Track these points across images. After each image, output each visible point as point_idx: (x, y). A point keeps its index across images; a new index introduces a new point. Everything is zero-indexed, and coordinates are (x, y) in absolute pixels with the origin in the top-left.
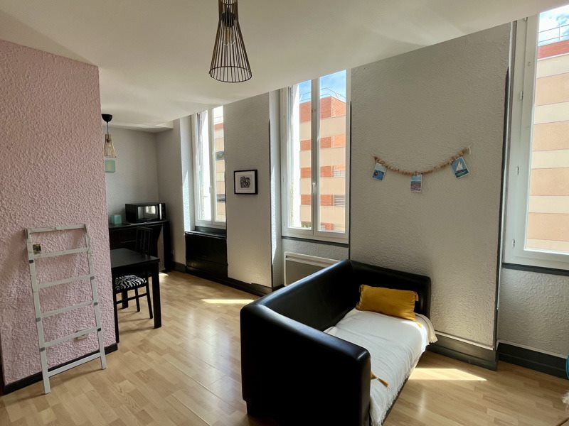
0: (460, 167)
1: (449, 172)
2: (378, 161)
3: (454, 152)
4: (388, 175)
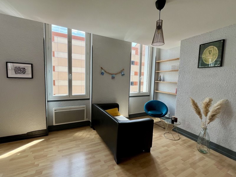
0: (123, 73)
1: (120, 75)
2: (103, 69)
3: (121, 69)
4: (105, 74)
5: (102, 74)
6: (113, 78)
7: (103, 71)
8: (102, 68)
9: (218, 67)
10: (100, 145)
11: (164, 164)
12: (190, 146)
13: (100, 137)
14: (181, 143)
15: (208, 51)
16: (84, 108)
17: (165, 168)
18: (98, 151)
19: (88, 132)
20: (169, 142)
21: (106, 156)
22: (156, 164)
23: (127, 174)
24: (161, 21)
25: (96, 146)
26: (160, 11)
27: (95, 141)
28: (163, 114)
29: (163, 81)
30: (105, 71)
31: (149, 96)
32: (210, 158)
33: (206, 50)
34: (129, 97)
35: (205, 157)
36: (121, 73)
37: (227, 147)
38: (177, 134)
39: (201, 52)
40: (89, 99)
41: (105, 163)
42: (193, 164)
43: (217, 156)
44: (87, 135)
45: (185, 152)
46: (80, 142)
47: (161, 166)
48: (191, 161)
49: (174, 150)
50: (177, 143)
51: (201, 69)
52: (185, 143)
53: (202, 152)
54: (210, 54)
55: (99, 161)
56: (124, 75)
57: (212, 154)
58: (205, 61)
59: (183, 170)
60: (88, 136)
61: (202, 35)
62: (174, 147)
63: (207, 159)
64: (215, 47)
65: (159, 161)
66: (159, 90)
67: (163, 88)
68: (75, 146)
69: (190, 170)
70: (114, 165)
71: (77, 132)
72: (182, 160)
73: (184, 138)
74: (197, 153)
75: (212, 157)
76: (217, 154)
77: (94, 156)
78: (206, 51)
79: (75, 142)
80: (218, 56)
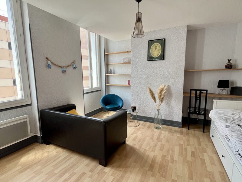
3: (72, 61)
4: (53, 66)
5: (49, 66)
6: (64, 72)
7: (49, 63)
8: (47, 58)
9: (162, 61)
10: (71, 158)
11: (142, 147)
12: (149, 127)
13: (64, 150)
14: (142, 127)
15: (154, 47)
16: (26, 118)
17: (144, 150)
18: (75, 165)
19: (41, 150)
20: (134, 129)
21: (87, 165)
22: (137, 150)
23: (120, 170)
24: (139, 14)
25: (66, 161)
26: (139, 3)
27: (60, 157)
28: (120, 106)
29: (114, 73)
30: (52, 63)
31: (100, 90)
32: (164, 130)
33: (152, 45)
34: (84, 94)
35: (161, 131)
36: (73, 66)
37: (170, 119)
38: (136, 121)
39: (149, 47)
40: (30, 105)
41: (92, 172)
42: (159, 139)
43: (166, 128)
44: (43, 154)
45: (148, 133)
46: (39, 167)
47: (141, 150)
48: (155, 137)
49: (141, 134)
50: (140, 128)
51: (150, 62)
52: (145, 126)
53: (158, 128)
54: (156, 49)
55: (84, 174)
56: (76, 67)
57: (164, 128)
58: (153, 55)
59: (156, 146)
60: (46, 154)
61: (149, 32)
62: (139, 132)
63: (163, 132)
64: (159, 44)
65: (137, 147)
66: (110, 83)
67: (114, 81)
68: (34, 174)
69: (159, 143)
70: (102, 170)
71: (21, 157)
72: (150, 139)
73: (142, 122)
74: (156, 130)
75: (164, 129)
76: (166, 126)
77: (73, 173)
78: (153, 47)
79: (29, 170)
80: (162, 51)
